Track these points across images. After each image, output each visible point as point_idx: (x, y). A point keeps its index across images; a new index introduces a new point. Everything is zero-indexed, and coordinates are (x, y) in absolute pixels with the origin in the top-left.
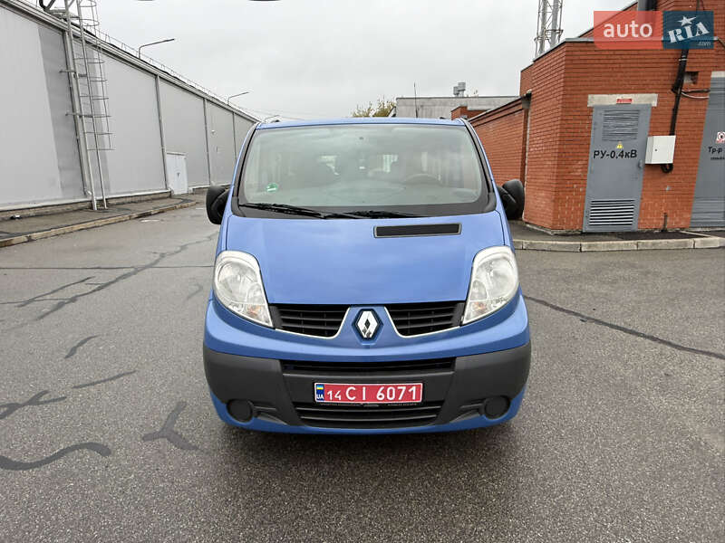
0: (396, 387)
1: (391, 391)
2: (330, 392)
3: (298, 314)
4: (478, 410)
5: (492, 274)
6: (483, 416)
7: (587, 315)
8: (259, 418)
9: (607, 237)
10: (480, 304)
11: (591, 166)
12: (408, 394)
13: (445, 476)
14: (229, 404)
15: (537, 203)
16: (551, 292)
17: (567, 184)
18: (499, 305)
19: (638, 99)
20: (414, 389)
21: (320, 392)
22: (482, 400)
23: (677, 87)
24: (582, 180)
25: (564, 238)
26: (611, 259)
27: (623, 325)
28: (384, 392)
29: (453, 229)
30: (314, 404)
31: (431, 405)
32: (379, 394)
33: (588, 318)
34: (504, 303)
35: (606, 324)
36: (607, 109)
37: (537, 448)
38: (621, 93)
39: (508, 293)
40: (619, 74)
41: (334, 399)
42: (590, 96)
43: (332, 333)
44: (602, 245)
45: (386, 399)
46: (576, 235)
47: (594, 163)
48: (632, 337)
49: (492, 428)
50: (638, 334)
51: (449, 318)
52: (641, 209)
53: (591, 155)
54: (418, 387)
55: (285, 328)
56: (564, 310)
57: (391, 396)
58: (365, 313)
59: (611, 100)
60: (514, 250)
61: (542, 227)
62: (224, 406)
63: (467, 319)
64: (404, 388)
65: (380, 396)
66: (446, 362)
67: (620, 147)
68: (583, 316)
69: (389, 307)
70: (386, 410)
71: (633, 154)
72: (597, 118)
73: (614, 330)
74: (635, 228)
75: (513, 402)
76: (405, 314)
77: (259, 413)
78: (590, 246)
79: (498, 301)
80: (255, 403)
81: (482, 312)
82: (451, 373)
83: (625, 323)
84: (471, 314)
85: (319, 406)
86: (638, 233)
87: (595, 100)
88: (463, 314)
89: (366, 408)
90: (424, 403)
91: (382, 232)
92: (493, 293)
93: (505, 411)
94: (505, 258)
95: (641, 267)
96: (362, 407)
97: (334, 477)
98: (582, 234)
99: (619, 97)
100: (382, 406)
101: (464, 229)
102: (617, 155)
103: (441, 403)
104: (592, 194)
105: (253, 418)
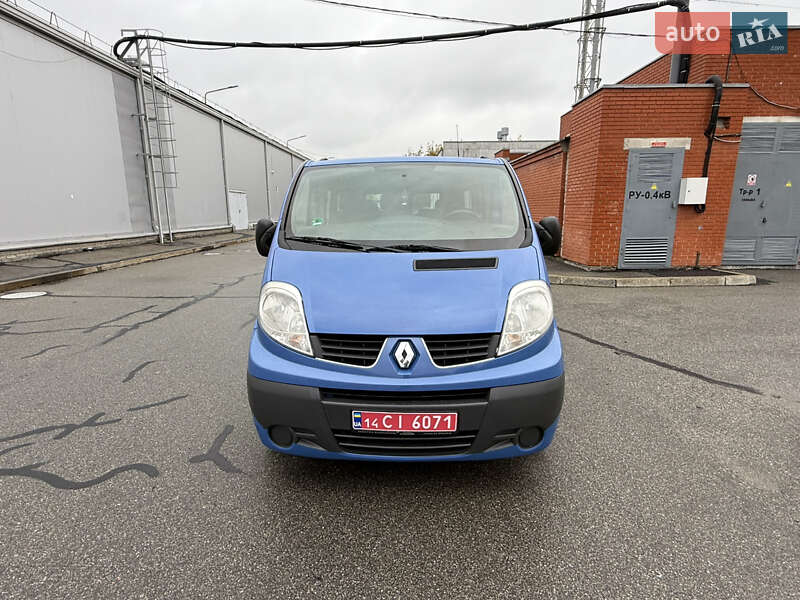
0: (431, 416)
1: (427, 420)
2: (367, 420)
3: (338, 344)
4: (512, 440)
5: (527, 308)
6: (517, 445)
7: (620, 348)
8: (299, 443)
9: (642, 274)
10: (515, 336)
11: (627, 206)
12: (443, 424)
13: (479, 503)
14: (271, 430)
15: (574, 240)
16: (587, 325)
17: (604, 222)
18: (534, 338)
19: (671, 143)
20: (449, 418)
21: (357, 420)
22: (515, 431)
23: (710, 131)
24: (618, 219)
25: (599, 274)
26: (645, 295)
27: (655, 358)
28: (420, 420)
29: (490, 263)
30: (352, 431)
31: (466, 434)
32: (415, 423)
33: (622, 351)
34: (538, 335)
35: (640, 357)
36: (642, 152)
37: (570, 477)
38: (655, 137)
39: (542, 326)
40: (654, 119)
41: (371, 426)
42: (626, 140)
43: (370, 362)
44: (637, 281)
45: (421, 427)
46: (612, 271)
47: (629, 204)
48: (665, 369)
49: (526, 457)
50: (670, 367)
51: (485, 350)
52: (674, 247)
53: (627, 195)
54: (453, 417)
55: (325, 357)
56: (598, 343)
57: (426, 425)
58: (402, 343)
59: (646, 143)
60: (550, 285)
61: (580, 264)
62: (266, 430)
63: (502, 351)
64: (439, 417)
65: (416, 425)
66: (480, 392)
67: (654, 187)
68: (617, 349)
69: (426, 338)
70: (421, 439)
71: (667, 194)
72: (632, 160)
73: (647, 363)
74: (668, 265)
75: (546, 432)
76: (441, 345)
77: (299, 439)
78: (624, 282)
79: (532, 334)
80: (296, 430)
81: (517, 344)
82: (486, 403)
83: (658, 356)
84: (506, 346)
85: (356, 433)
86: (671, 270)
87: (631, 143)
88: (498, 346)
89: (401, 436)
90: (459, 433)
91: (421, 265)
92: (528, 325)
93: (539, 441)
94: (540, 292)
95: (675, 302)
96: (398, 435)
97: (371, 502)
98: (617, 270)
99: (654, 140)
100: (417, 435)
101: (500, 264)
102: (652, 195)
103: (475, 432)
104: (627, 232)
105: (294, 444)
